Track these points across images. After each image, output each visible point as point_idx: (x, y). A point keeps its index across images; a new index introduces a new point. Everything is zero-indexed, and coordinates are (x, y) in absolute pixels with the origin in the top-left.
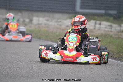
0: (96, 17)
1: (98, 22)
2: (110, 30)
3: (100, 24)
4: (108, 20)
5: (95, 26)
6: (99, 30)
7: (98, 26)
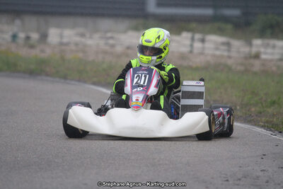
0: (194, 25)
1: (198, 36)
2: (226, 54)
4: (220, 32)
5: (192, 46)
6: (202, 54)
7: (198, 45)
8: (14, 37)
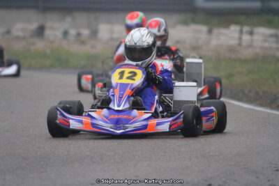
0: (242, 18)
1: (246, 29)
2: (274, 45)
3: (251, 33)
4: (269, 24)
5: (240, 38)
6: (250, 46)
7: (246, 38)
8: (66, 33)
